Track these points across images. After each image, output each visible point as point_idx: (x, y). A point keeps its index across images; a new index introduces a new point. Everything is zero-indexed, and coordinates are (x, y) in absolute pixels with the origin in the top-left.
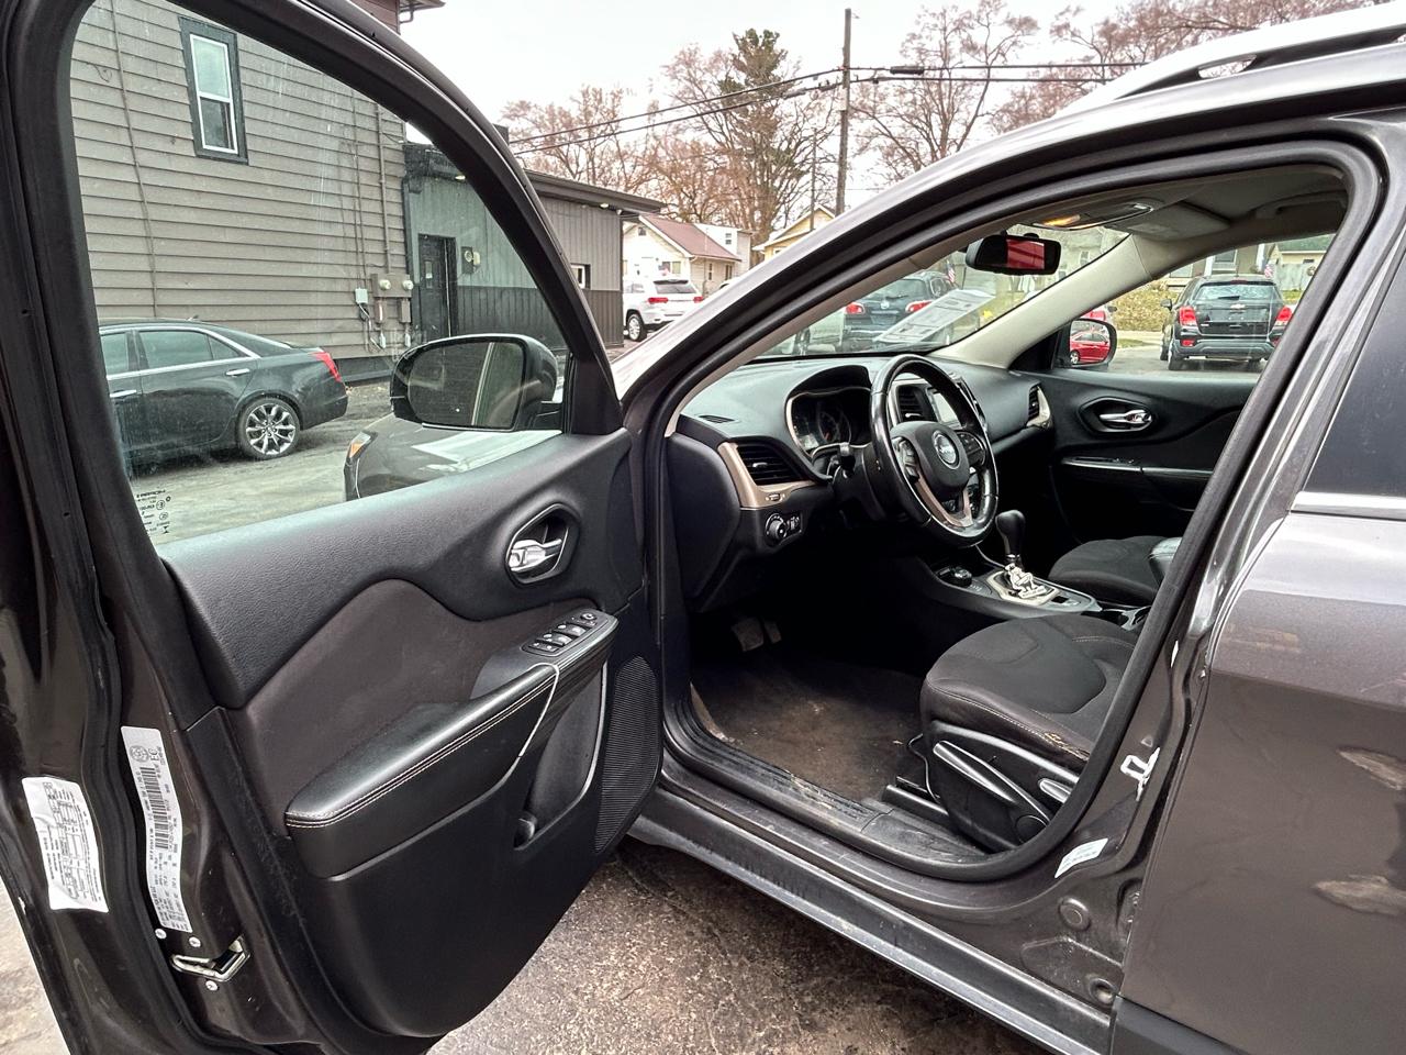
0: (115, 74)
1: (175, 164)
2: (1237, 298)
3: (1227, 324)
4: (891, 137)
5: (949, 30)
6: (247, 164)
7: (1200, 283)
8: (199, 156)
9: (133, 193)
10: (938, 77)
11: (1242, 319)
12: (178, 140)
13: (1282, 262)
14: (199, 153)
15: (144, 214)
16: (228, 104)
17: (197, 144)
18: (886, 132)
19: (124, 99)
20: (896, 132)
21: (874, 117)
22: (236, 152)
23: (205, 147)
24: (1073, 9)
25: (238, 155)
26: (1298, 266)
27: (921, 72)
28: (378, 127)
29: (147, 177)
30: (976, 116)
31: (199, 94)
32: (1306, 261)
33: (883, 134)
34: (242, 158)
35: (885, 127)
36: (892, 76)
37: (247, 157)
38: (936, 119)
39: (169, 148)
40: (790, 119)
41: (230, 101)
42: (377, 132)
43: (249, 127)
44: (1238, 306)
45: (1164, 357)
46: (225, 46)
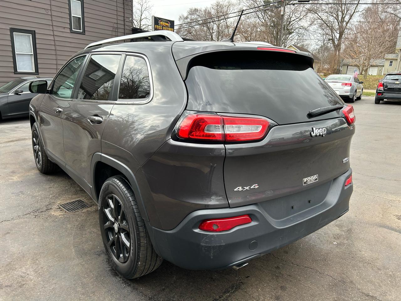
0: (50, 11)
1: (64, 35)
4: (322, 20)
6: (85, 34)
8: (71, 32)
9: (53, 43)
12: (65, 28)
14: (71, 31)
15: (55, 48)
16: (80, 18)
17: (71, 29)
18: (320, 18)
19: (52, 17)
20: (324, 18)
21: (316, 13)
22: (82, 31)
23: (73, 30)
25: (82, 32)
28: (124, 23)
29: (56, 38)
30: (354, 12)
31: (72, 15)
33: (319, 19)
34: (83, 33)
35: (320, 17)
37: (85, 33)
38: (340, 13)
39: (63, 30)
40: (288, 14)
41: (81, 17)
42: (124, 25)
43: (86, 24)
44: (397, 82)
46: (80, 2)
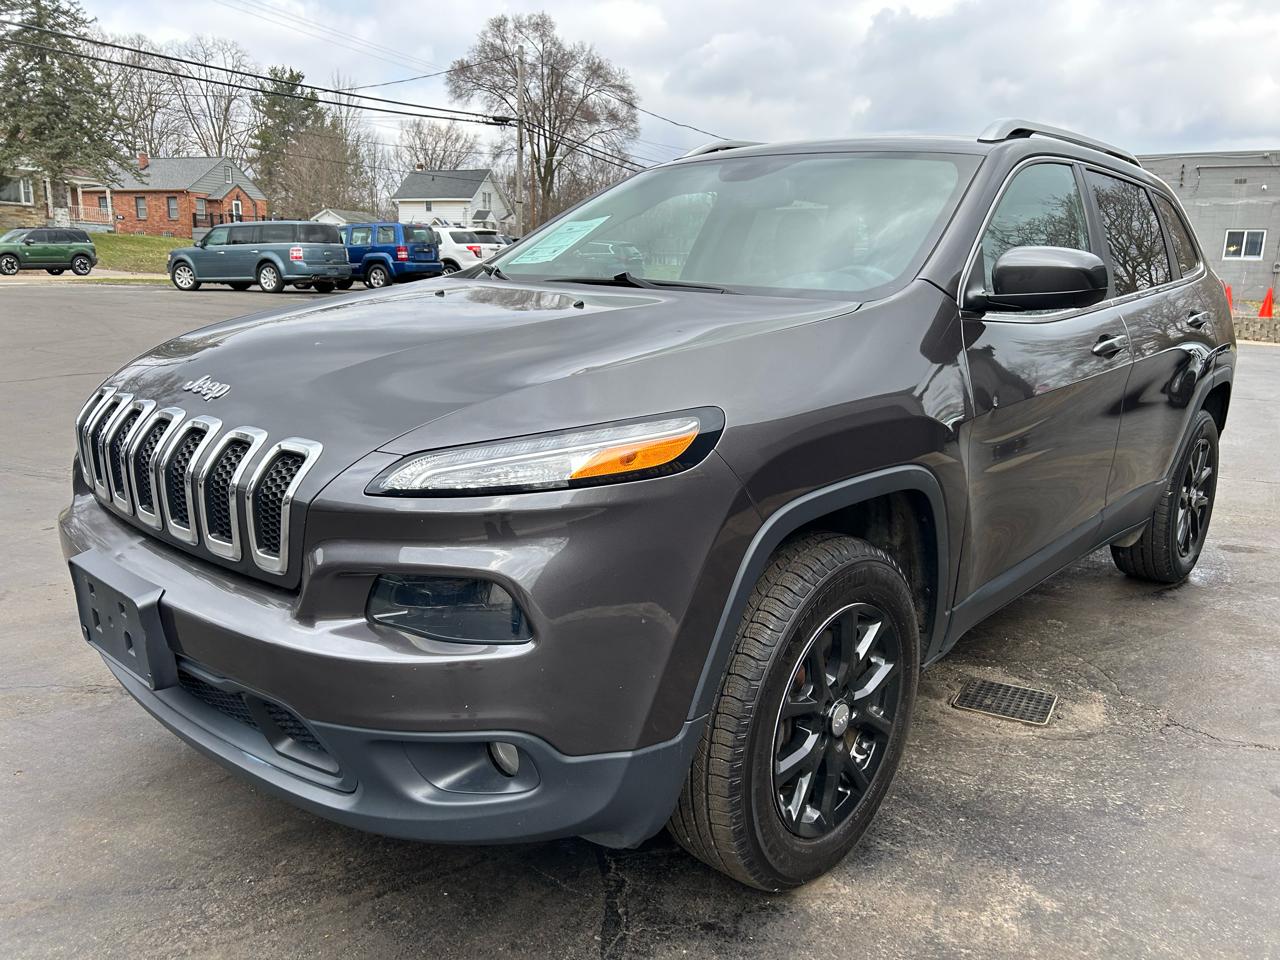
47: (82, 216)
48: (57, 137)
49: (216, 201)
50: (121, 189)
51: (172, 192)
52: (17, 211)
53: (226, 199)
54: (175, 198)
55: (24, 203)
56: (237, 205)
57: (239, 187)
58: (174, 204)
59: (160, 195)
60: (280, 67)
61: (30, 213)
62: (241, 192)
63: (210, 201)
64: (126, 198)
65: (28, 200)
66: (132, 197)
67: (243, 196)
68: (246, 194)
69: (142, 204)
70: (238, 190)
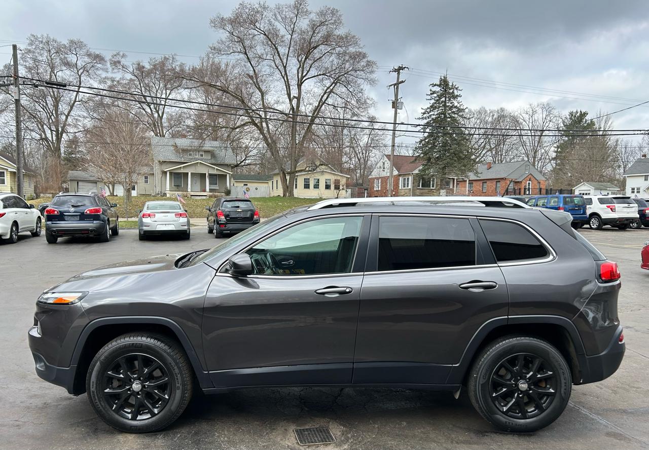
2: (238, 207)
3: (237, 218)
5: (52, 52)
7: (222, 201)
10: (77, 90)
11: (242, 215)
13: (235, 185)
24: (121, 54)
26: (242, 187)
27: (65, 86)
30: (76, 101)
32: (245, 185)
36: (46, 85)
44: (239, 210)
45: (211, 231)
47: (455, 192)
48: (444, 160)
49: (518, 182)
50: (478, 178)
51: (499, 179)
52: (428, 191)
53: (524, 181)
54: (500, 181)
55: (432, 188)
56: (529, 183)
57: (532, 175)
58: (499, 185)
59: (493, 181)
60: (575, 111)
61: (433, 192)
62: (532, 177)
63: (516, 182)
64: (479, 182)
65: (433, 186)
66: (481, 182)
67: (532, 179)
68: (535, 178)
69: (485, 185)
70: (530, 176)
